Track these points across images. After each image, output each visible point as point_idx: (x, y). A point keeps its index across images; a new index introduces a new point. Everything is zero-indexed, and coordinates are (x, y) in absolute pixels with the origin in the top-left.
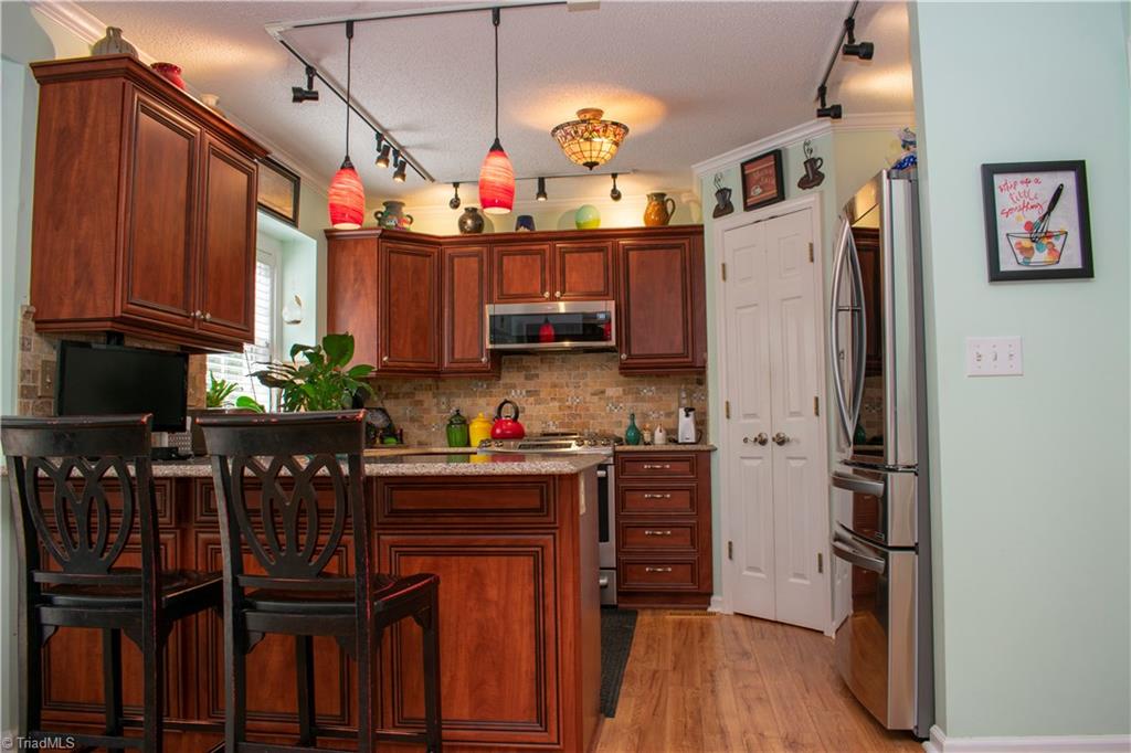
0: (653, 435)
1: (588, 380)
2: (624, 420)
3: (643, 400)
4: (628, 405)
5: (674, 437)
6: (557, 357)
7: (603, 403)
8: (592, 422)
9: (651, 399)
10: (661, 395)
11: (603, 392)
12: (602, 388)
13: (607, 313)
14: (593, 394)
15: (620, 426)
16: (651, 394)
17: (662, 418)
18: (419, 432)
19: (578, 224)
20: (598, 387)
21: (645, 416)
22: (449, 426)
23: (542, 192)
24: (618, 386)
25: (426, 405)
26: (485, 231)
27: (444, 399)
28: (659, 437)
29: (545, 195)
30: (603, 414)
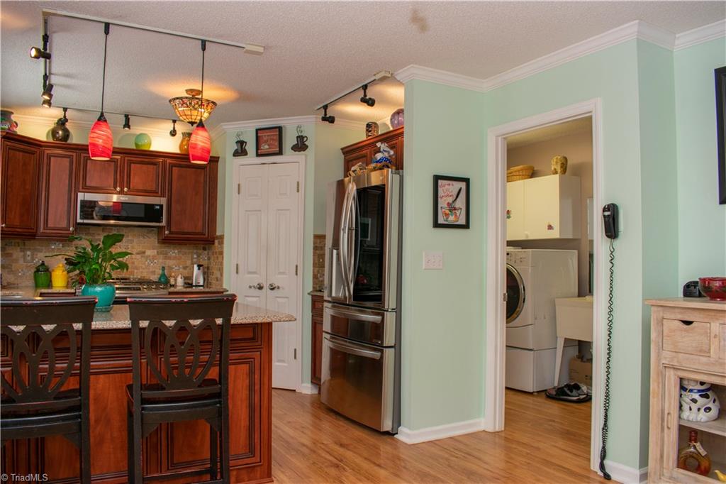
0: (176, 280)
1: (135, 244)
2: (157, 270)
3: (169, 258)
4: (160, 261)
5: (190, 282)
6: (114, 228)
7: (144, 259)
8: (136, 271)
9: (175, 258)
10: (181, 255)
11: (144, 253)
12: (143, 250)
13: (161, 206)
14: (138, 254)
15: (155, 274)
16: (174, 254)
17: (181, 270)
18: (8, 276)
19: (136, 145)
20: (141, 249)
21: (170, 268)
23: (127, 125)
24: (153, 249)
25: (14, 256)
26: (69, 141)
27: (28, 253)
28: (180, 281)
29: (129, 127)
30: (144, 266)
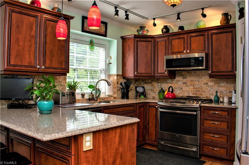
0: (223, 99)
1: (202, 79)
2: (214, 93)
3: (221, 86)
4: (216, 88)
5: (231, 100)
6: (193, 71)
7: (207, 87)
8: (203, 93)
9: (224, 87)
10: (227, 85)
11: (207, 83)
12: (207, 82)
13: (203, 57)
14: (204, 84)
15: (213, 95)
16: (224, 84)
17: (228, 93)
18: (153, 94)
20: (206, 82)
21: (221, 92)
22: (159, 93)
24: (212, 82)
25: (155, 86)
27: (159, 84)
28: (226, 100)
30: (207, 91)
